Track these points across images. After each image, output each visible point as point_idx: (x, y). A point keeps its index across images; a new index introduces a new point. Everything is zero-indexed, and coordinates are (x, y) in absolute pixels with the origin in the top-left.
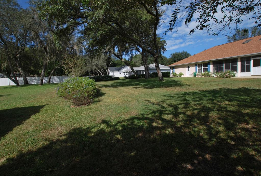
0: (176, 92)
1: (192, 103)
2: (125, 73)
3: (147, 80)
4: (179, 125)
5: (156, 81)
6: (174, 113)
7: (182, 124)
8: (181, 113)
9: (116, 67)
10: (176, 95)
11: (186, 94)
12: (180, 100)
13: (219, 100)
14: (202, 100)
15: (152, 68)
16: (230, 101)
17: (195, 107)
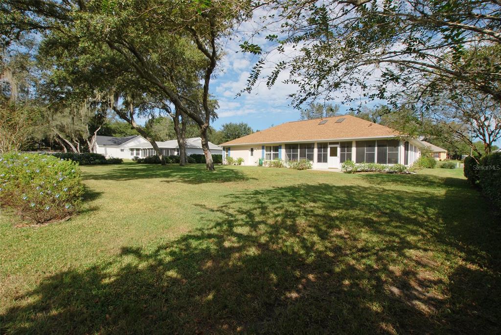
0: (242, 191)
1: (271, 207)
2: (135, 152)
3: (183, 168)
4: (263, 240)
5: (202, 170)
6: (251, 223)
7: (268, 239)
8: (260, 223)
9: (112, 136)
10: (243, 194)
11: (257, 193)
12: (252, 203)
13: (302, 200)
14: (282, 201)
15: (191, 145)
16: (314, 201)
17: (276, 213)
